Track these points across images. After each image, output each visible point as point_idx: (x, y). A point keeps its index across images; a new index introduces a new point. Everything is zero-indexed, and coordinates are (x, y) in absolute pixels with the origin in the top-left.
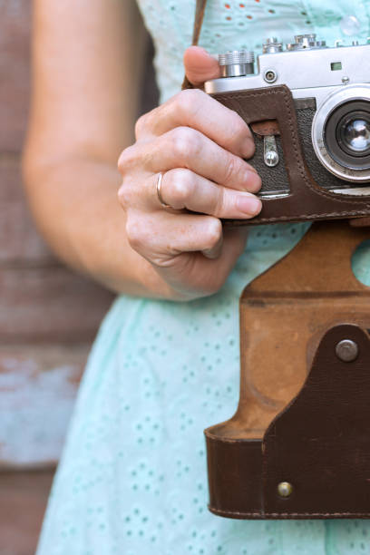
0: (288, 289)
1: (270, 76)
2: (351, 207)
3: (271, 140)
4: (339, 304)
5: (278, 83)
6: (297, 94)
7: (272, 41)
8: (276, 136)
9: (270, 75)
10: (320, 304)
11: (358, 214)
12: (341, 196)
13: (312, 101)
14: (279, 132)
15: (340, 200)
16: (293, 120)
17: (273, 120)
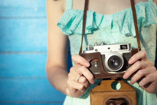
0: (99, 91)
2: (112, 76)
4: (109, 93)
5: (98, 52)
6: (102, 54)
8: (97, 62)
9: (96, 50)
10: (105, 93)
12: (110, 74)
13: (104, 55)
14: (98, 61)
15: (109, 74)
16: (101, 59)
17: (97, 59)
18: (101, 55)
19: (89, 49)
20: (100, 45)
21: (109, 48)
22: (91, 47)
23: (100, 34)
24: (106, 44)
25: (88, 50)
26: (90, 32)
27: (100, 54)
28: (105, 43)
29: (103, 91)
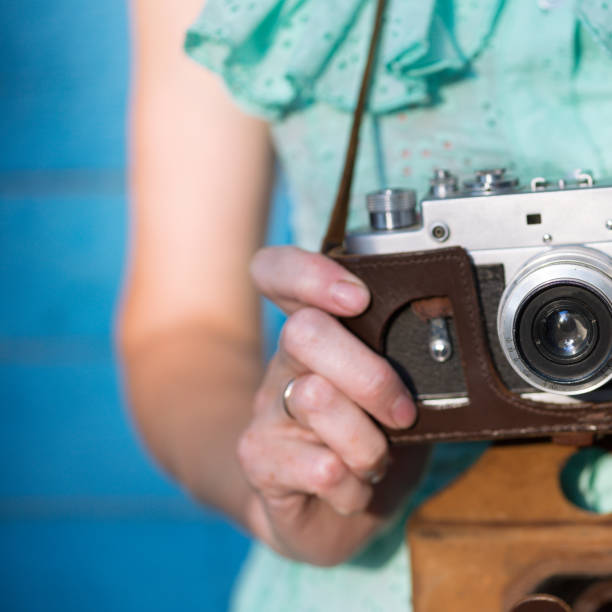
1: (439, 232)
2: (553, 421)
3: (438, 324)
5: (451, 243)
6: (481, 258)
7: (441, 175)
8: (446, 319)
11: (563, 431)
12: (541, 405)
13: (498, 270)
14: (451, 313)
15: (538, 411)
16: (472, 297)
17: (443, 296)
18: (474, 269)
19: (390, 224)
20: (468, 190)
21: (534, 219)
22: (406, 205)
23: (492, 114)
24: (517, 183)
25: (381, 225)
26: (419, 95)
27: (469, 259)
28: (510, 176)
29: (501, 516)
